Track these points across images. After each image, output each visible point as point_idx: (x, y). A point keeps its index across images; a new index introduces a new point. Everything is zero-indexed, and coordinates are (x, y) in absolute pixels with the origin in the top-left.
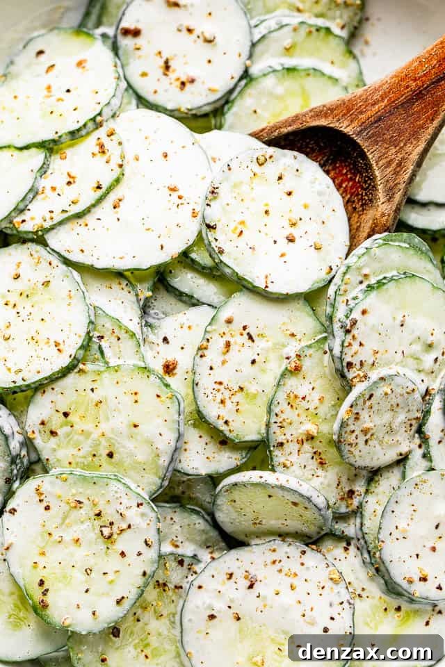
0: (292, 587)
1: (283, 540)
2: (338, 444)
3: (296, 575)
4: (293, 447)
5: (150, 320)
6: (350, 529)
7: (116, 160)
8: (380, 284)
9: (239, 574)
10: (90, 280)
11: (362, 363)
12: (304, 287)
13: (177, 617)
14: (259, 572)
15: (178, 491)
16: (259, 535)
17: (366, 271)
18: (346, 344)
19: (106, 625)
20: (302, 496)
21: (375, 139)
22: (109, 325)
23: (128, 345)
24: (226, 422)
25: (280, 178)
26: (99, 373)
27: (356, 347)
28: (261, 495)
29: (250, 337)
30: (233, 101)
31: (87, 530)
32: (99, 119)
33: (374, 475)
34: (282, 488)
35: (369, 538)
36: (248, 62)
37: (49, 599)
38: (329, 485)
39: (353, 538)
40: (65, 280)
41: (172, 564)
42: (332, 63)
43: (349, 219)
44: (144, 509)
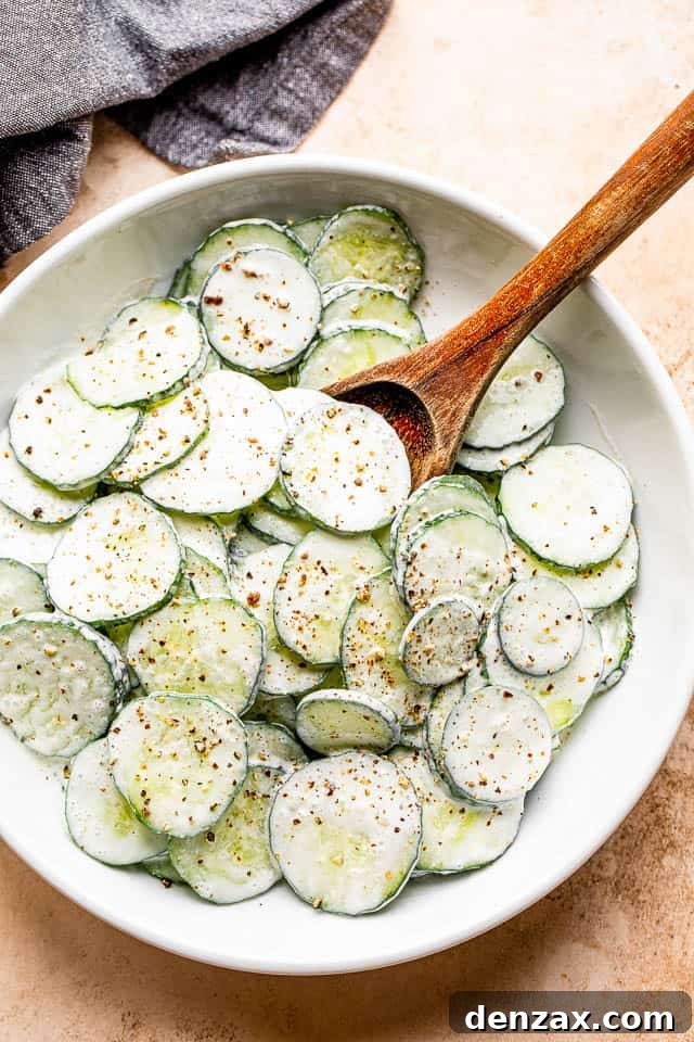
0: (367, 793)
1: (358, 752)
2: (403, 664)
3: (369, 782)
4: (365, 667)
5: (235, 558)
6: (417, 740)
7: (202, 416)
8: (438, 521)
9: (319, 783)
10: (181, 524)
11: (422, 592)
12: (371, 525)
13: (266, 823)
14: (337, 781)
15: (264, 710)
16: (337, 748)
17: (425, 510)
18: (407, 575)
19: (201, 830)
20: (372, 710)
21: (432, 392)
22: (198, 563)
23: (216, 580)
24: (304, 647)
25: (348, 429)
26: (191, 606)
27: (416, 576)
28: (336, 711)
29: (324, 571)
30: (307, 360)
31: (184, 746)
32: (186, 380)
33: (438, 691)
34: (354, 703)
35: (434, 748)
36: (319, 326)
37: (151, 807)
38: (398, 701)
39: (420, 749)
40: (158, 524)
41: (259, 775)
42: (396, 323)
43: (411, 465)
44: (233, 725)
